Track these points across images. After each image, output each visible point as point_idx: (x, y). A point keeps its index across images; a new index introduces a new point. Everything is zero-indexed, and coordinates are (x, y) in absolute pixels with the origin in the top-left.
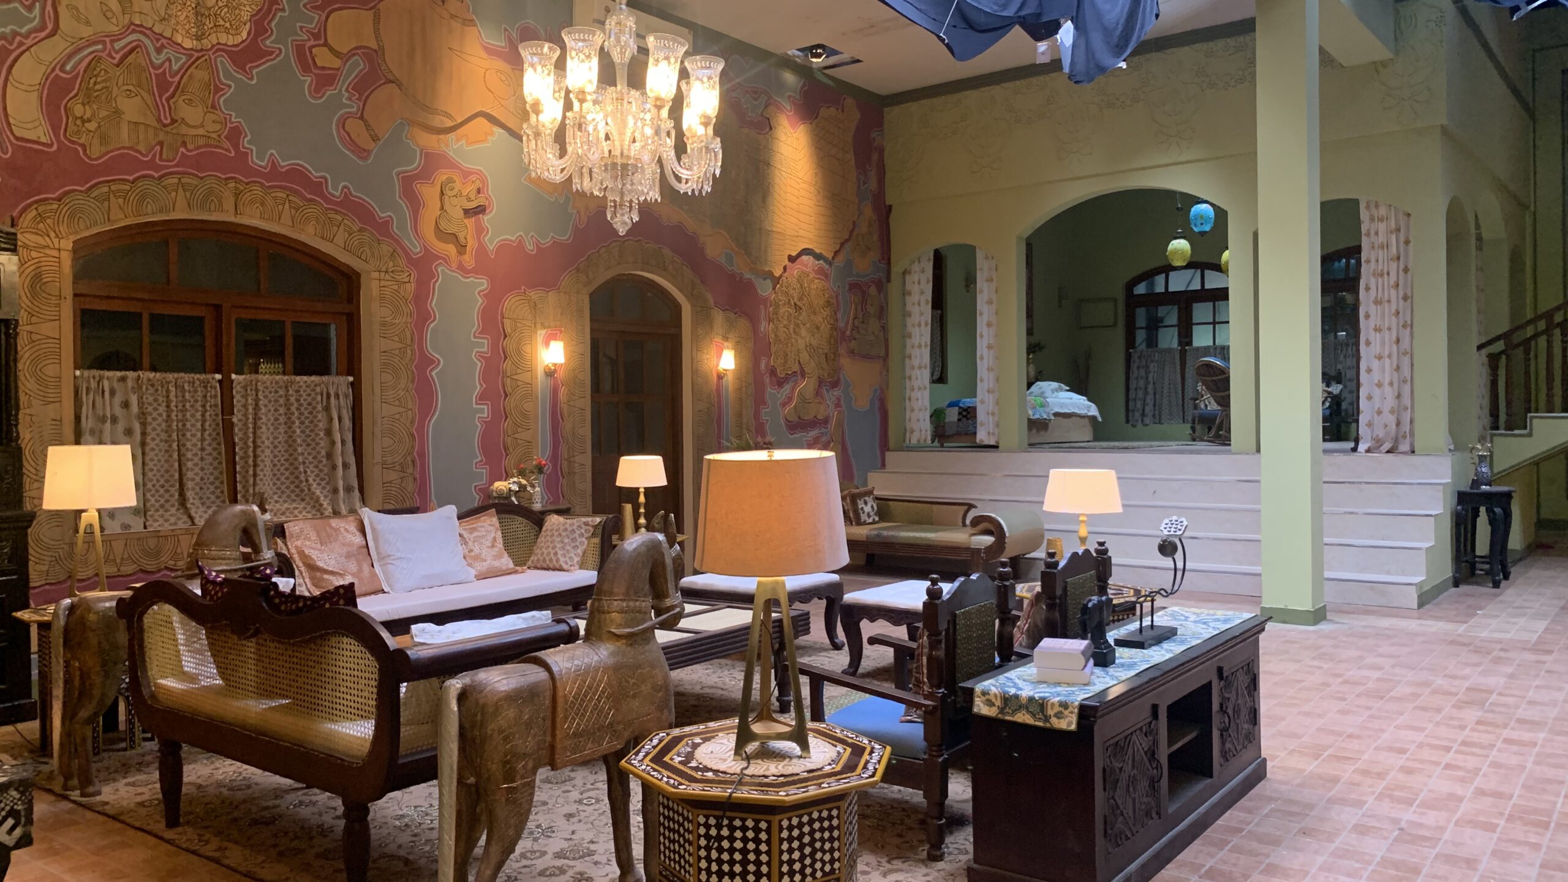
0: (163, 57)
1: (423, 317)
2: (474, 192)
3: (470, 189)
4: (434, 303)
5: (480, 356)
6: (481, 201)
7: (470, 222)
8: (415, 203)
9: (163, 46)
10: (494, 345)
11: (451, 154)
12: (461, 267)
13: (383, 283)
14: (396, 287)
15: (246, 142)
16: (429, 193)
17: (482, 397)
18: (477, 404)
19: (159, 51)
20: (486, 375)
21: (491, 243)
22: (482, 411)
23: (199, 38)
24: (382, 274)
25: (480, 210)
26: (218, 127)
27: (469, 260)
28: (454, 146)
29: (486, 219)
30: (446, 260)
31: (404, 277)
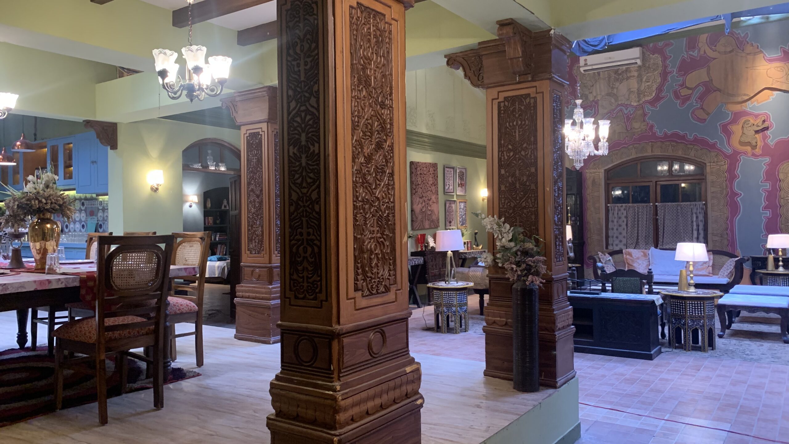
0: (628, 110)
1: (732, 176)
2: (761, 122)
3: (759, 121)
4: (738, 171)
5: (765, 190)
6: (765, 125)
7: (759, 136)
8: (728, 134)
9: (628, 107)
10: (774, 186)
11: (749, 110)
12: (754, 155)
13: (712, 167)
14: (718, 167)
15: (655, 129)
16: (736, 129)
17: (766, 208)
18: (763, 210)
19: (626, 109)
20: (768, 198)
21: (771, 142)
22: (767, 213)
23: (638, 102)
24: (712, 164)
25: (767, 129)
26: (645, 127)
27: (758, 151)
28: (749, 107)
29: (768, 132)
30: (745, 153)
31: (723, 163)
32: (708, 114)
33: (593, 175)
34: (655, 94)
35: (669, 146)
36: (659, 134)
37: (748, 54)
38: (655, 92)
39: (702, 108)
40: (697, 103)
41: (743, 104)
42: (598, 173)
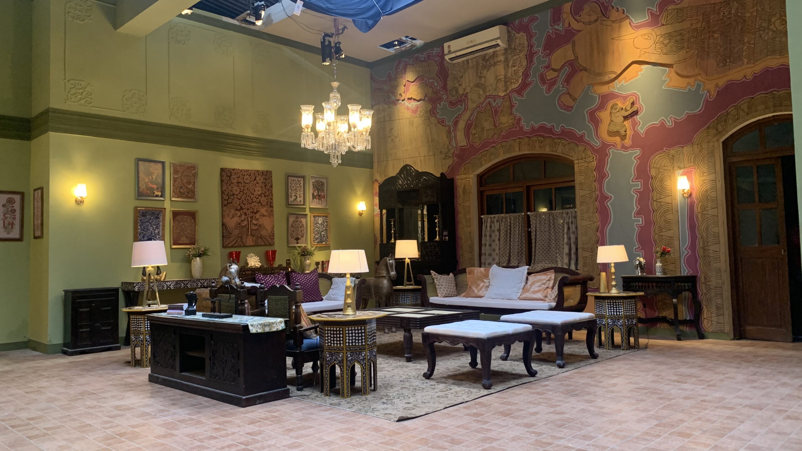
0: (496, 102)
1: (602, 176)
2: (630, 105)
3: (628, 104)
4: (607, 169)
5: (636, 191)
6: (634, 109)
7: (627, 123)
8: (596, 122)
9: (496, 99)
10: (645, 185)
11: (616, 91)
12: (624, 147)
13: (580, 165)
14: (587, 165)
15: (522, 123)
16: (604, 115)
17: (638, 213)
18: (635, 217)
19: (494, 101)
20: (639, 201)
21: (641, 130)
22: (639, 221)
23: (506, 91)
24: (580, 161)
25: (636, 113)
26: (512, 120)
27: (628, 142)
28: (617, 87)
29: (638, 118)
30: (614, 145)
31: (591, 159)
32: (574, 99)
33: (464, 181)
34: (522, 80)
35: (536, 142)
36: (526, 128)
37: (613, 22)
38: (521, 78)
39: (569, 93)
40: (563, 87)
41: (611, 84)
42: (468, 179)
